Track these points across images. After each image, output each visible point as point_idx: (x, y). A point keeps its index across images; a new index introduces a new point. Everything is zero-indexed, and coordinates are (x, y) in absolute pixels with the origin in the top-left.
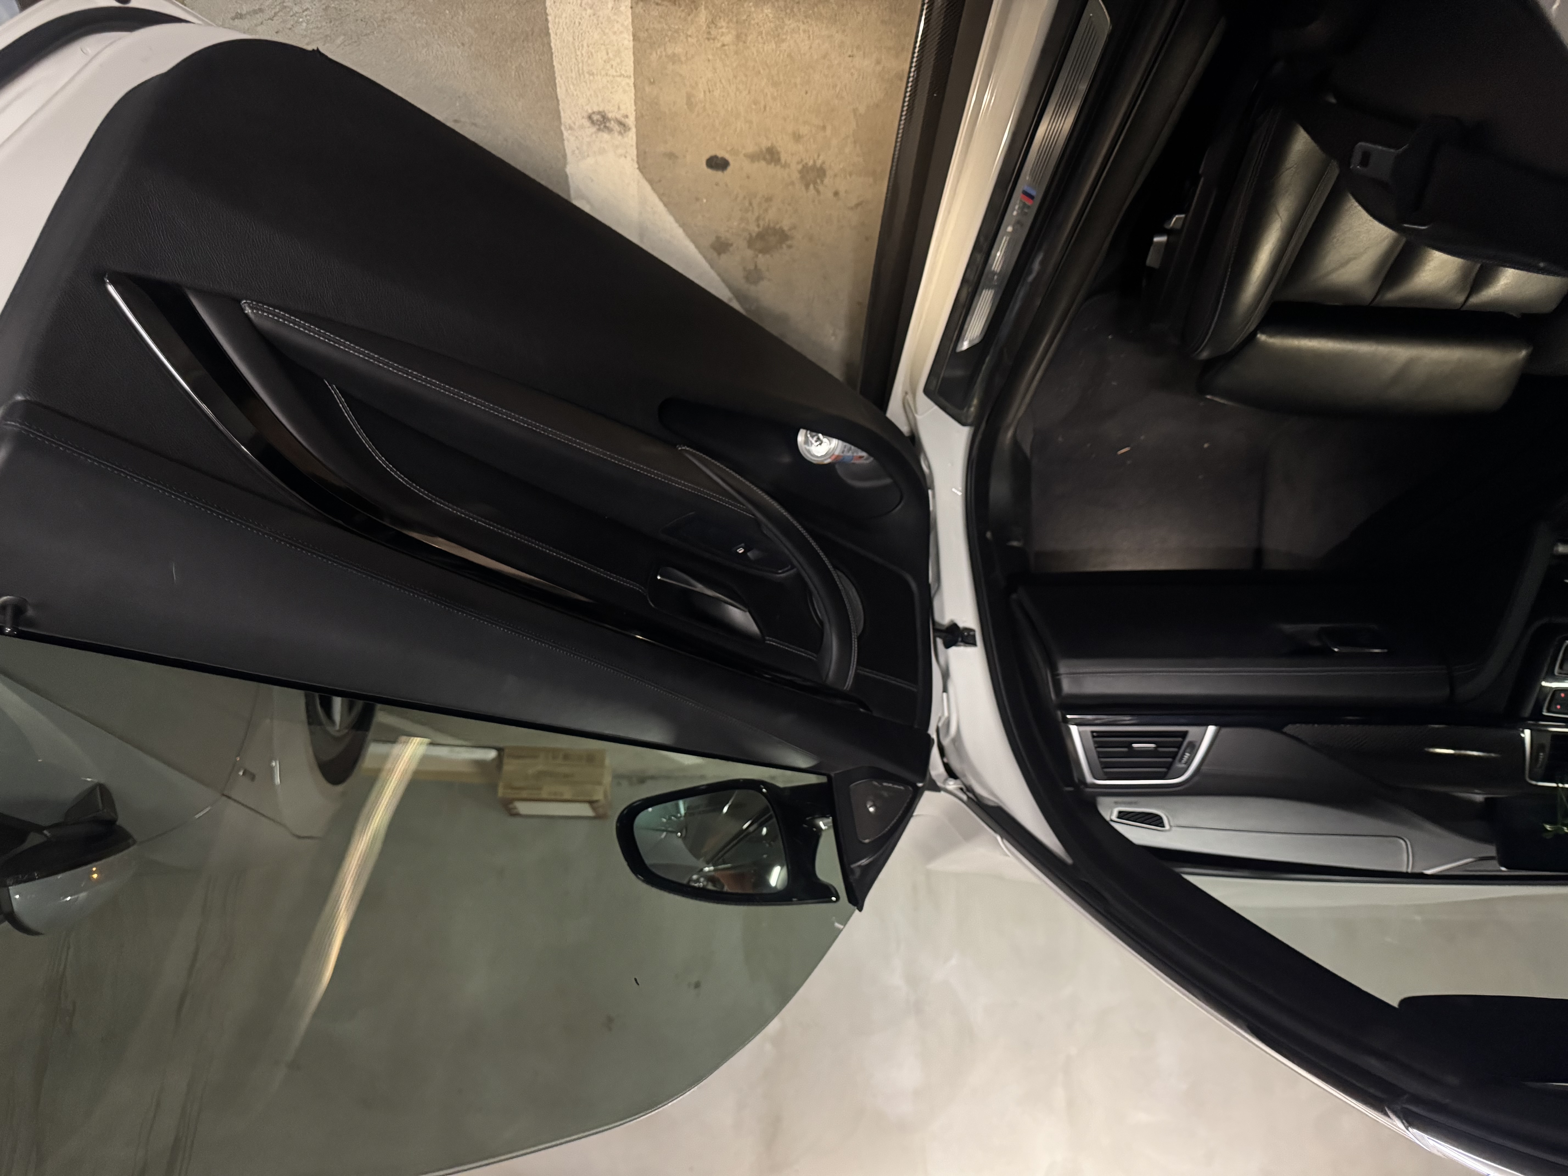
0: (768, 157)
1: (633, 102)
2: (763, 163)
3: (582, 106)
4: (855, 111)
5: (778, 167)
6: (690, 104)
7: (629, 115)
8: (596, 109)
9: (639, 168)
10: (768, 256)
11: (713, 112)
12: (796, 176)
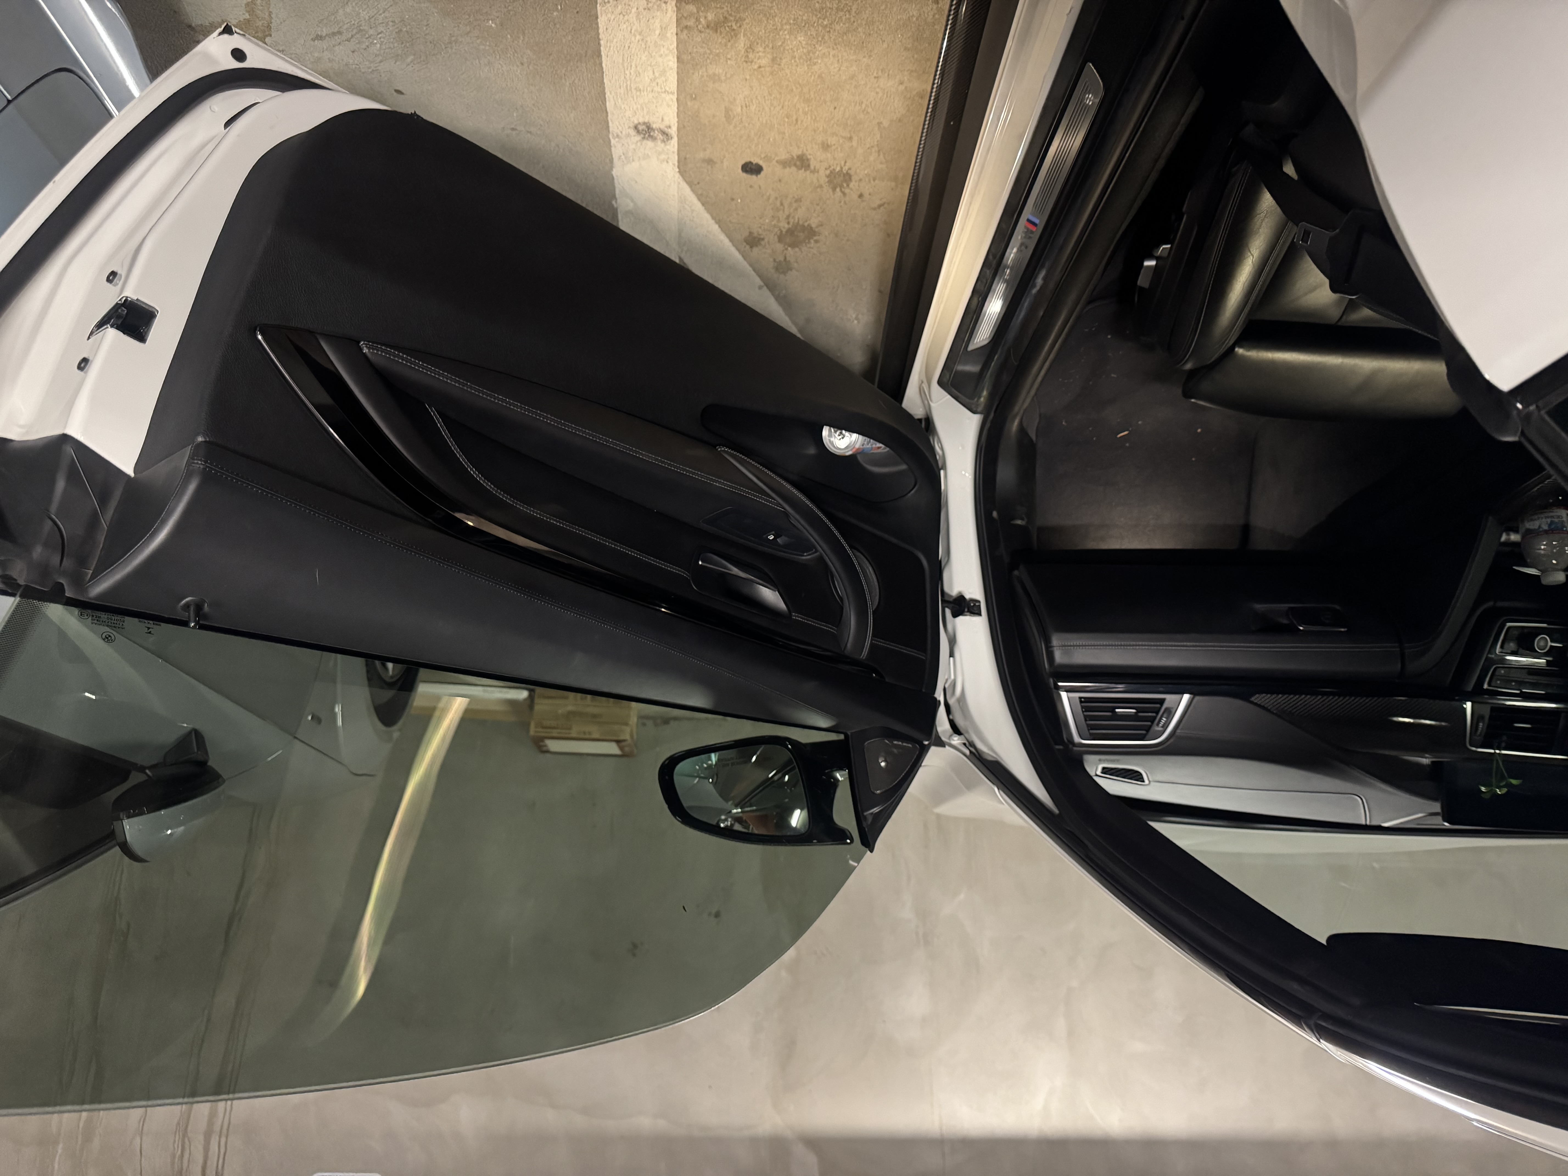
0: (798, 163)
1: (676, 115)
2: (794, 169)
3: (629, 117)
4: (879, 124)
5: (808, 172)
6: (728, 115)
7: (672, 127)
8: (641, 120)
9: (679, 172)
10: (797, 249)
11: (749, 124)
12: (824, 180)
